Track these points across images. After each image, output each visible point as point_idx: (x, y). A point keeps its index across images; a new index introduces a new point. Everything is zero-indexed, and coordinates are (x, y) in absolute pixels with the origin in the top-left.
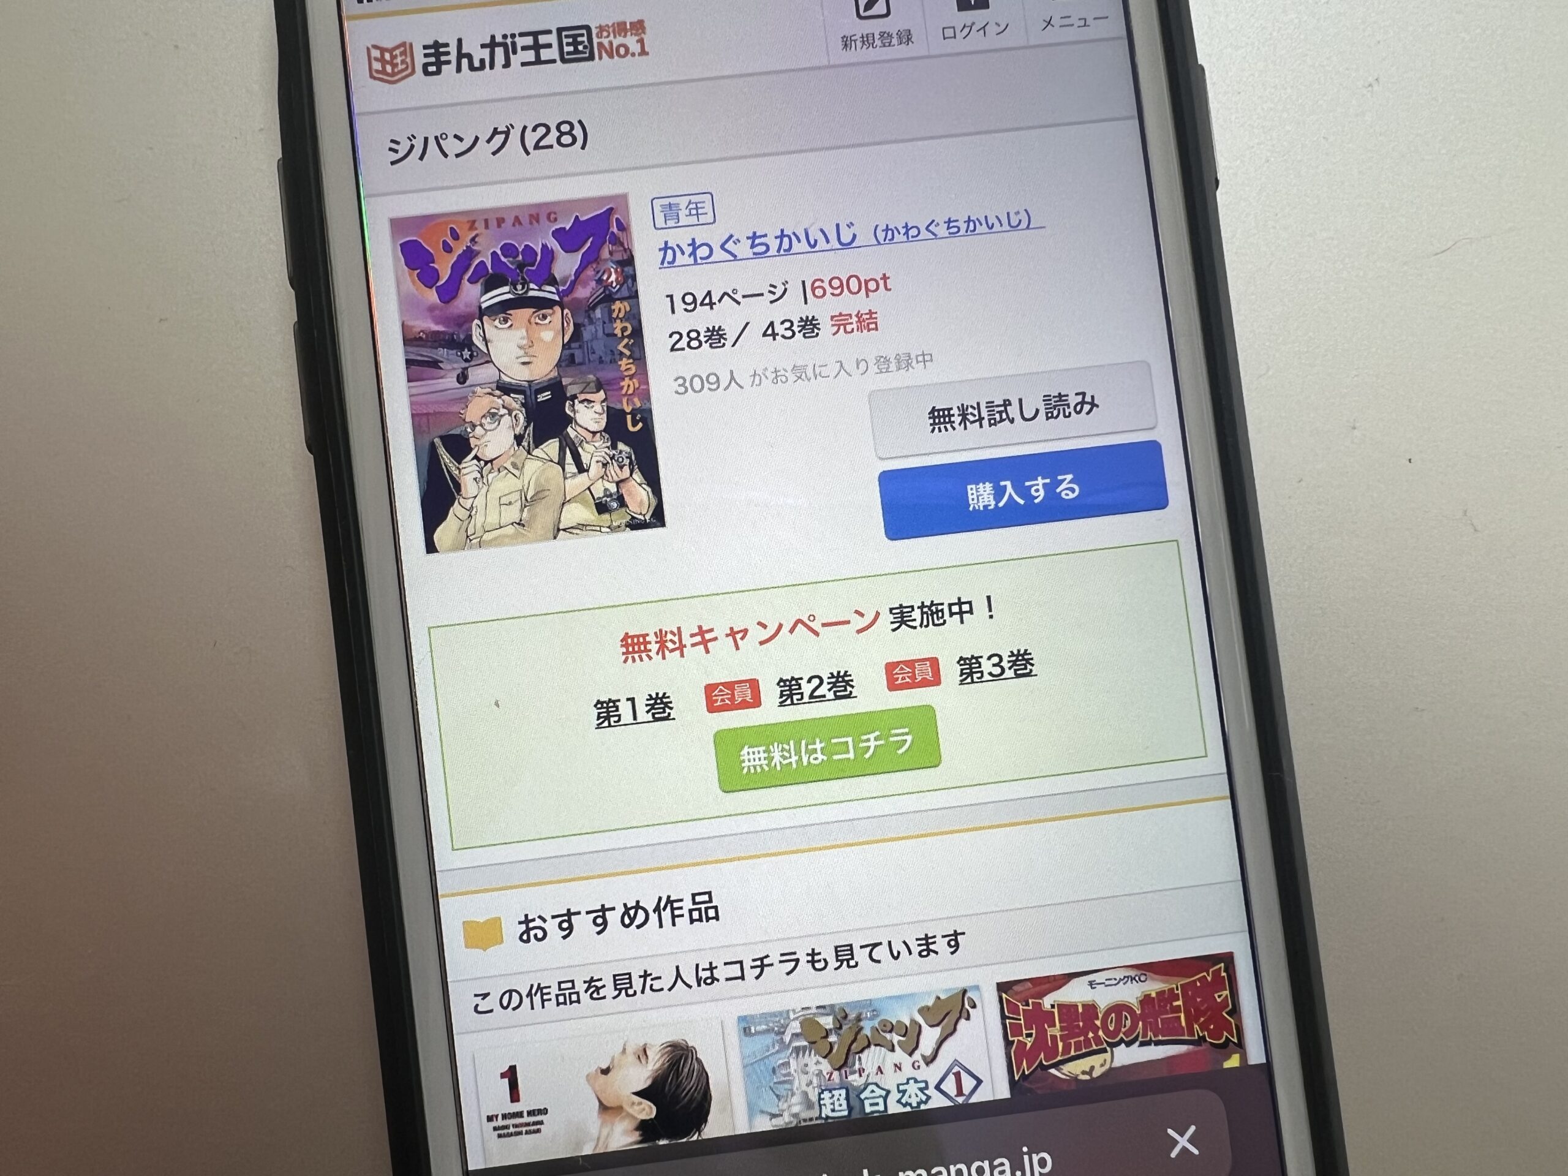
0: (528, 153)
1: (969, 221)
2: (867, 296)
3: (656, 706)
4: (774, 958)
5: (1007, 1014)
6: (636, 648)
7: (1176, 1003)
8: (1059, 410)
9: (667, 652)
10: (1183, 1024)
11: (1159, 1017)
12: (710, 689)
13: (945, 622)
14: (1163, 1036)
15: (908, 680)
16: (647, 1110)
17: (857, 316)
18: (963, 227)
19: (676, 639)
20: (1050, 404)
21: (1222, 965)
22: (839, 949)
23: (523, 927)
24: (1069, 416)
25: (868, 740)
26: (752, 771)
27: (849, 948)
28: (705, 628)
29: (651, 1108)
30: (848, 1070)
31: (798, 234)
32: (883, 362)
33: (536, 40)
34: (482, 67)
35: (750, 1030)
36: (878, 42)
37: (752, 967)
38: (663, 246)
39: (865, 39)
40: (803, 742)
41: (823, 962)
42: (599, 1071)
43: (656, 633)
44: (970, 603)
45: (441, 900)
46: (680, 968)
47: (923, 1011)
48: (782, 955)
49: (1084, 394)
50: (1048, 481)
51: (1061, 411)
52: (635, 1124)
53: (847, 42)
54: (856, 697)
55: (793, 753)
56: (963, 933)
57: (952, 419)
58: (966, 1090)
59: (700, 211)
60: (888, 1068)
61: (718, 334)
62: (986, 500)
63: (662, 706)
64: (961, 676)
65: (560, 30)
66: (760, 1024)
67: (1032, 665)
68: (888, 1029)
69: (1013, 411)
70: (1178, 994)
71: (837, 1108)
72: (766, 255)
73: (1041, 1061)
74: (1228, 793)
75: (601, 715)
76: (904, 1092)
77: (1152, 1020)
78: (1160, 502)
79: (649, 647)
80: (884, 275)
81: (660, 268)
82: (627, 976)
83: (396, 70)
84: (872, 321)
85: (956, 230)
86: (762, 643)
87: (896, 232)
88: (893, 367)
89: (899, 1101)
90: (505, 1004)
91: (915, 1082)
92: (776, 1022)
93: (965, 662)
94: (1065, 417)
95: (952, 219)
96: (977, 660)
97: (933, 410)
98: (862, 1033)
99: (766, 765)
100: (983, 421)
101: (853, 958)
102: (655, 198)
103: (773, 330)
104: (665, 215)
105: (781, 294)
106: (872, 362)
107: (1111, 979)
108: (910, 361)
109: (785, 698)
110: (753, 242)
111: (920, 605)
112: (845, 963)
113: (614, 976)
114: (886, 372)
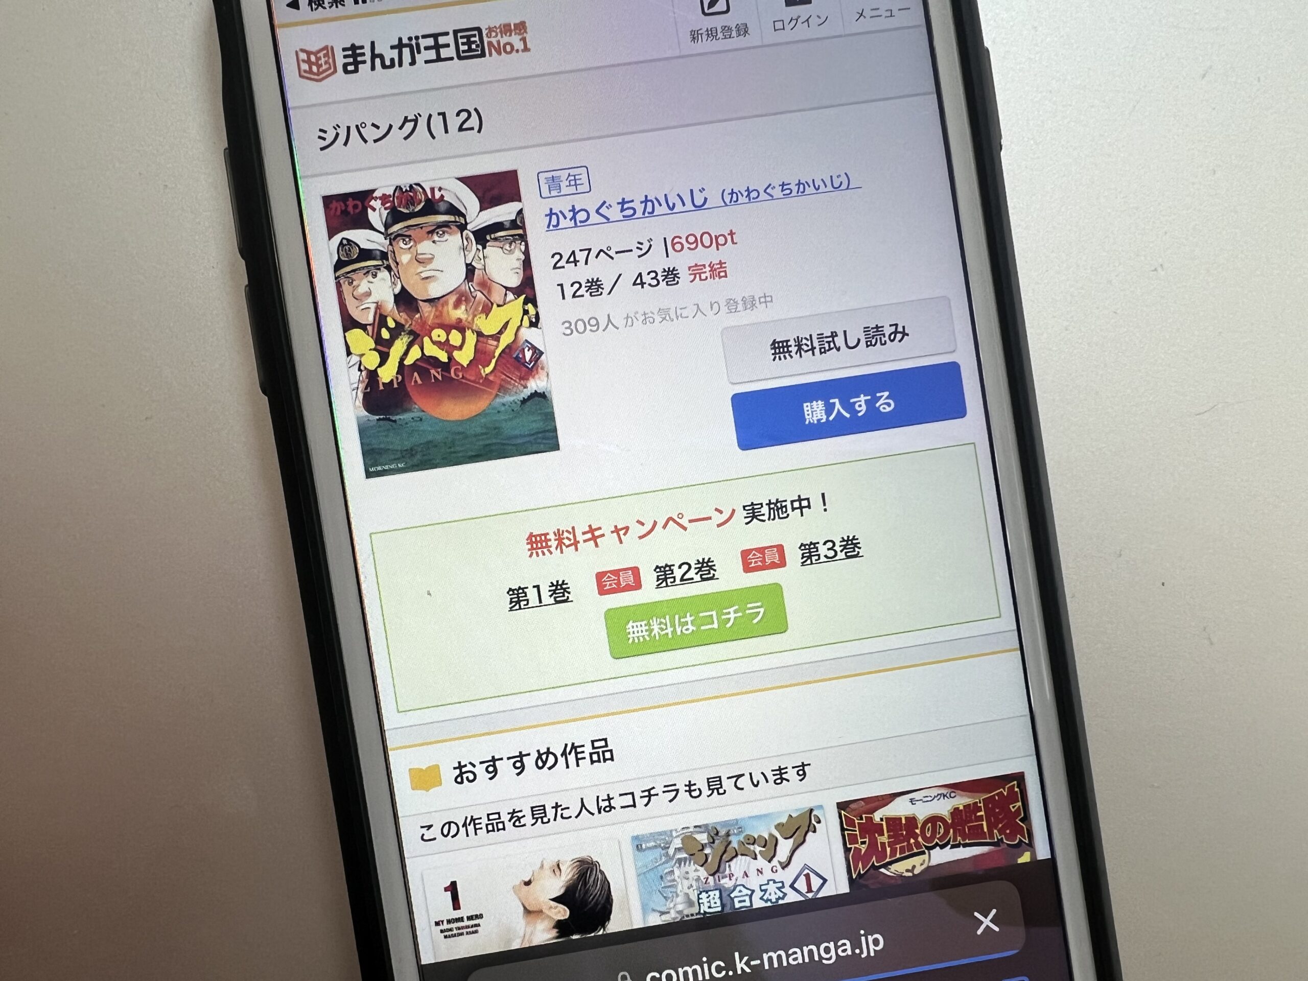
1: (799, 184)
2: (718, 249)
4: (659, 789)
5: (845, 827)
7: (979, 814)
8: (877, 339)
9: (564, 547)
10: (985, 830)
11: (966, 825)
12: (600, 576)
13: (788, 515)
14: (969, 840)
15: (760, 563)
16: (562, 912)
17: (709, 266)
18: (795, 189)
19: (571, 536)
20: (870, 334)
21: (1015, 782)
22: (710, 780)
24: (885, 344)
25: (729, 613)
26: (636, 641)
27: (718, 779)
28: (594, 527)
29: (564, 909)
30: (720, 875)
31: (659, 199)
32: (732, 305)
33: (436, 41)
34: (392, 65)
35: (641, 846)
36: (720, 35)
37: (641, 797)
38: (549, 212)
39: (710, 32)
40: (677, 617)
41: (697, 790)
42: (523, 884)
43: (554, 532)
44: (808, 499)
45: (390, 753)
46: (584, 801)
47: (779, 827)
48: (665, 786)
49: (896, 325)
50: (869, 397)
51: (879, 339)
52: (553, 924)
53: (695, 36)
54: (718, 578)
55: (669, 626)
56: (809, 765)
57: (790, 349)
58: (814, 888)
59: (578, 182)
60: (752, 873)
61: (596, 285)
62: (819, 415)
63: (562, 591)
64: (802, 558)
65: (456, 32)
66: (649, 842)
67: (859, 548)
68: (751, 841)
69: (840, 341)
70: (981, 807)
71: (713, 905)
72: (634, 217)
73: (873, 863)
74: (1018, 646)
75: (513, 600)
76: (765, 891)
77: (960, 827)
78: (960, 412)
79: (549, 544)
80: (731, 231)
81: (547, 231)
82: (542, 808)
84: (721, 270)
85: (788, 192)
86: (641, 537)
87: (739, 195)
88: (740, 307)
89: (761, 898)
90: (445, 832)
91: (774, 883)
92: (662, 839)
93: (805, 547)
94: (882, 344)
95: (785, 183)
96: (815, 546)
97: (774, 342)
98: (730, 846)
99: (648, 635)
100: (815, 350)
101: (721, 787)
102: (541, 172)
103: (641, 280)
104: (549, 186)
105: (647, 249)
106: (723, 304)
107: (927, 797)
108: (754, 302)
109: (660, 581)
110: (623, 206)
111: (768, 502)
112: (715, 791)
113: (531, 808)
114: (735, 312)
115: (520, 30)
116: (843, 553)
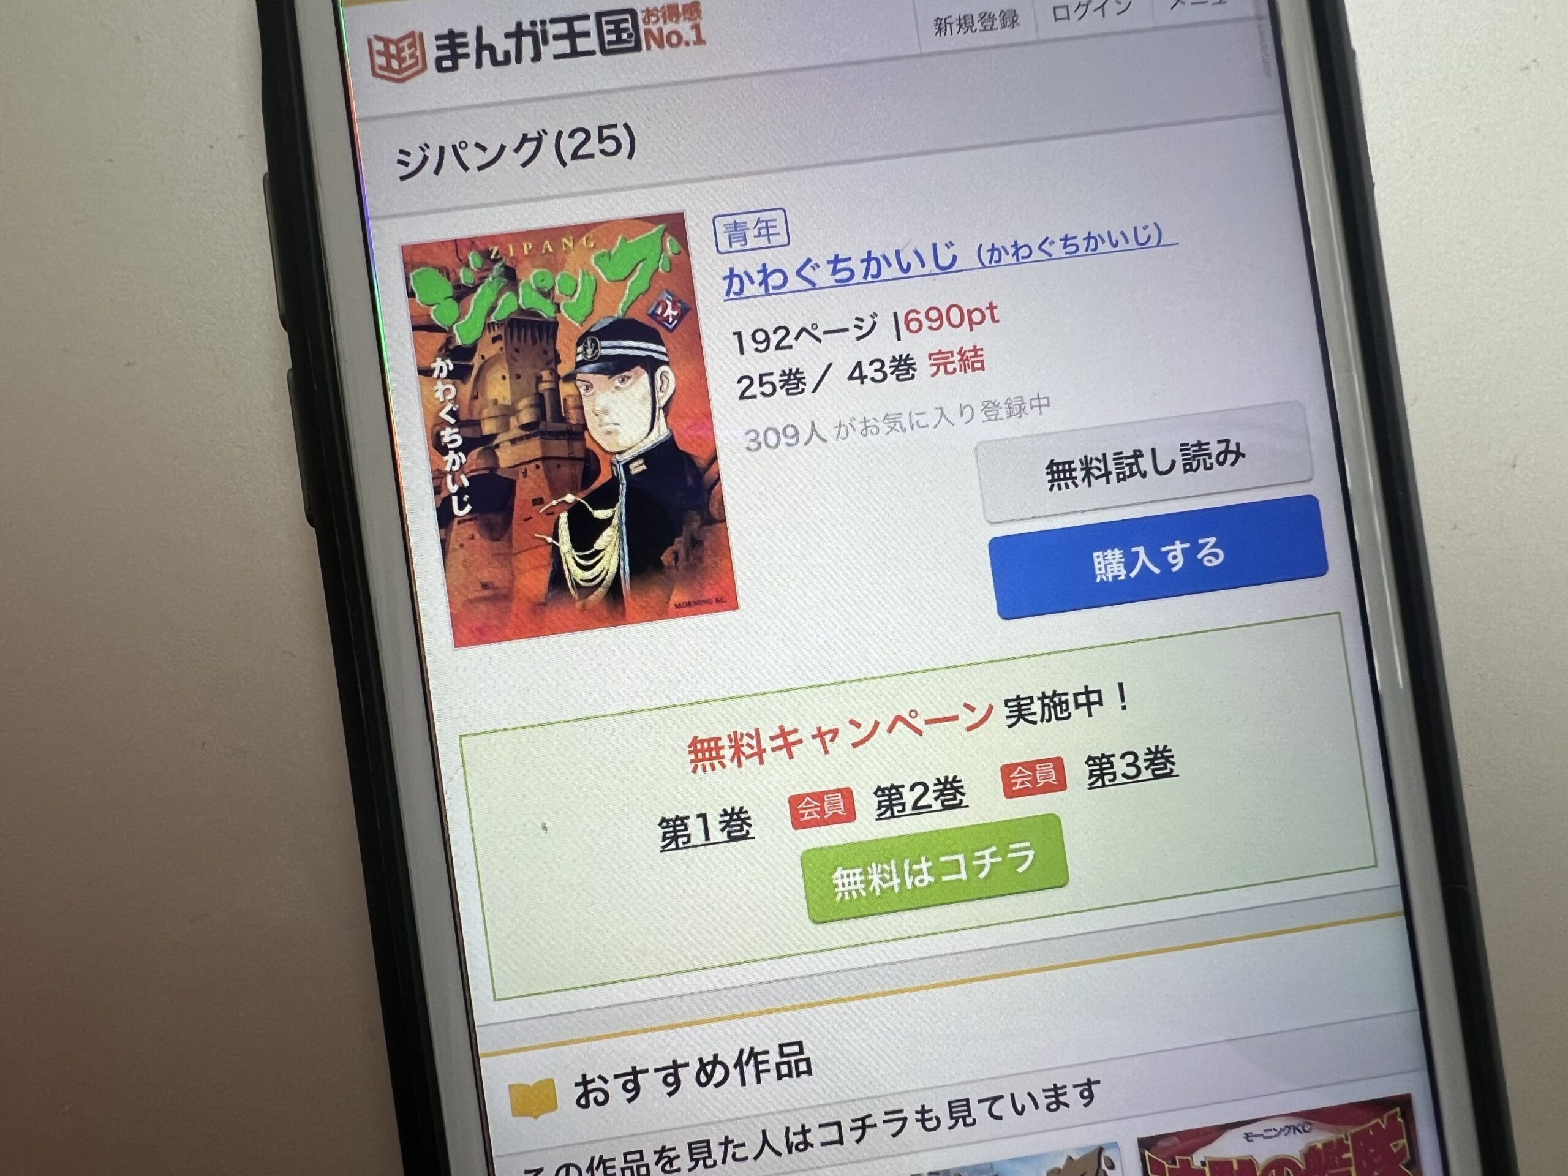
0: (564, 164)
1: (1089, 238)
2: (971, 329)
3: (732, 823)
4: (878, 1118)
5: (1150, 1175)
7: (1345, 1156)
8: (1199, 460)
9: (743, 758)
12: (795, 801)
13: (1070, 714)
15: (1029, 785)
17: (959, 353)
18: (1083, 245)
19: (754, 743)
20: (1189, 454)
21: (1398, 1109)
24: (1211, 468)
25: (983, 857)
26: (847, 897)
27: (965, 1103)
28: (786, 730)
31: (889, 257)
32: (991, 408)
33: (571, 27)
34: (507, 60)
36: (978, 26)
37: (852, 1129)
38: (728, 273)
39: (962, 22)
40: (907, 862)
41: (934, 1119)
43: (729, 736)
44: (1099, 692)
45: (481, 1060)
46: (767, 1134)
47: (1054, 1174)
48: (887, 1113)
49: (1227, 441)
50: (1187, 545)
51: (1202, 462)
53: (940, 27)
54: (967, 806)
55: (895, 875)
56: (1098, 1082)
57: (1074, 474)
59: (771, 231)
61: (796, 378)
62: (1116, 569)
63: (739, 822)
64: (1090, 778)
65: (599, 15)
67: (1173, 764)
69: (1145, 463)
70: (1348, 1145)
72: (851, 282)
74: (1401, 909)
75: (668, 835)
78: (1317, 566)
79: (721, 753)
80: (991, 303)
81: (725, 300)
82: (705, 1144)
83: (404, 66)
84: (977, 359)
86: (855, 745)
87: (1003, 253)
88: (1003, 413)
93: (1094, 761)
94: (1206, 469)
95: (1069, 236)
96: (1108, 759)
97: (1052, 462)
99: (864, 889)
100: (1110, 476)
101: (970, 1115)
102: (718, 216)
103: (861, 372)
104: (729, 236)
105: (869, 329)
106: (979, 407)
107: (1270, 1130)
108: (1023, 406)
109: (883, 809)
110: (835, 267)
111: (1040, 695)
112: (961, 1121)
113: (690, 1144)
114: (995, 419)
115: (692, 14)
116: (1150, 771)
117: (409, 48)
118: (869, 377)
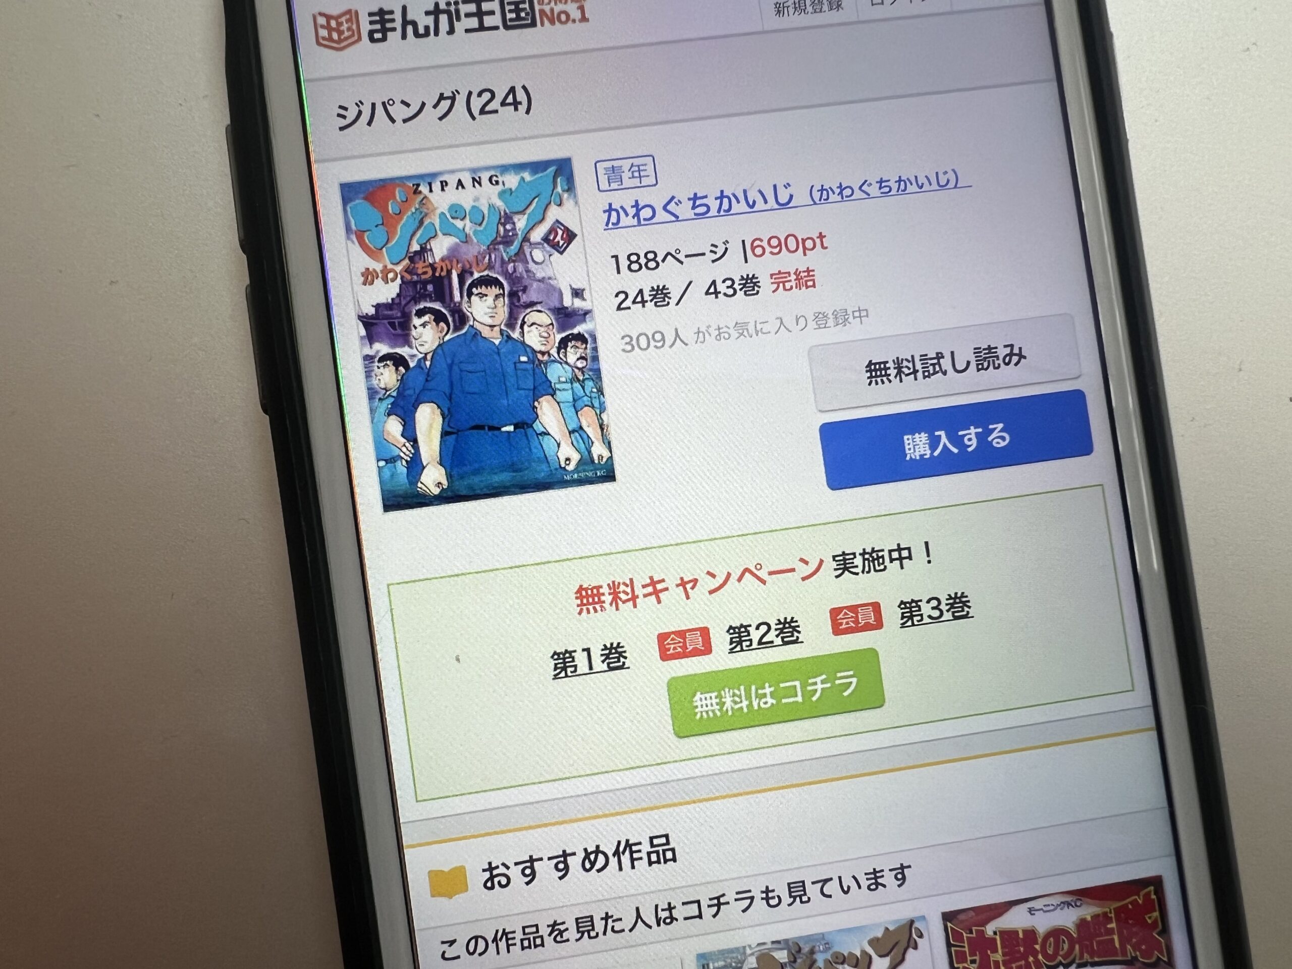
0: (473, 118)
1: (900, 181)
2: (805, 254)
3: (611, 656)
4: (730, 896)
5: (952, 942)
6: (591, 600)
7: (1109, 926)
8: (989, 361)
9: (620, 603)
10: (1117, 944)
11: (1094, 939)
12: (662, 638)
13: (885, 567)
14: (1098, 957)
17: (795, 273)
18: (895, 187)
19: (629, 590)
20: (981, 356)
21: (1152, 888)
22: (792, 886)
23: (487, 874)
24: (999, 368)
25: (815, 684)
26: (705, 716)
27: (801, 884)
28: (656, 579)
31: (738, 195)
32: (821, 319)
34: (427, 33)
35: (708, 965)
36: (809, 9)
37: (709, 906)
38: (608, 208)
39: (797, 5)
40: (753, 688)
41: (777, 899)
43: (609, 585)
44: (909, 549)
45: (407, 852)
46: (640, 911)
47: (873, 942)
48: (738, 893)
49: (1012, 346)
50: (980, 430)
51: (991, 363)
53: (779, 9)
54: (803, 642)
55: (743, 698)
56: (909, 867)
57: (888, 372)
59: (642, 174)
61: (662, 293)
62: (922, 450)
63: (617, 655)
64: (902, 619)
66: (717, 962)
67: (969, 607)
68: (841, 961)
69: (946, 363)
70: (1111, 917)
72: (707, 215)
74: (1153, 724)
75: (559, 666)
77: (1088, 943)
78: (1084, 447)
80: (821, 233)
81: (605, 230)
82: (589, 919)
84: (809, 278)
85: (887, 189)
86: (711, 592)
87: (830, 192)
88: (831, 322)
90: (471, 950)
92: (734, 958)
93: (905, 605)
94: (995, 368)
95: (884, 179)
98: (815, 966)
99: (719, 710)
100: (918, 374)
101: (805, 894)
102: (599, 161)
103: (715, 288)
104: (608, 177)
105: (721, 254)
106: (810, 318)
107: (1049, 905)
108: (847, 317)
109: (734, 645)
110: (694, 203)
111: (862, 552)
112: (798, 899)
113: (577, 919)
114: (825, 327)
116: (950, 613)
117: (347, 21)
118: (722, 292)
